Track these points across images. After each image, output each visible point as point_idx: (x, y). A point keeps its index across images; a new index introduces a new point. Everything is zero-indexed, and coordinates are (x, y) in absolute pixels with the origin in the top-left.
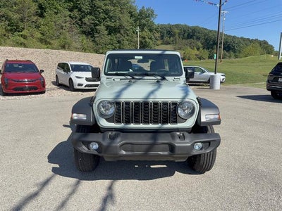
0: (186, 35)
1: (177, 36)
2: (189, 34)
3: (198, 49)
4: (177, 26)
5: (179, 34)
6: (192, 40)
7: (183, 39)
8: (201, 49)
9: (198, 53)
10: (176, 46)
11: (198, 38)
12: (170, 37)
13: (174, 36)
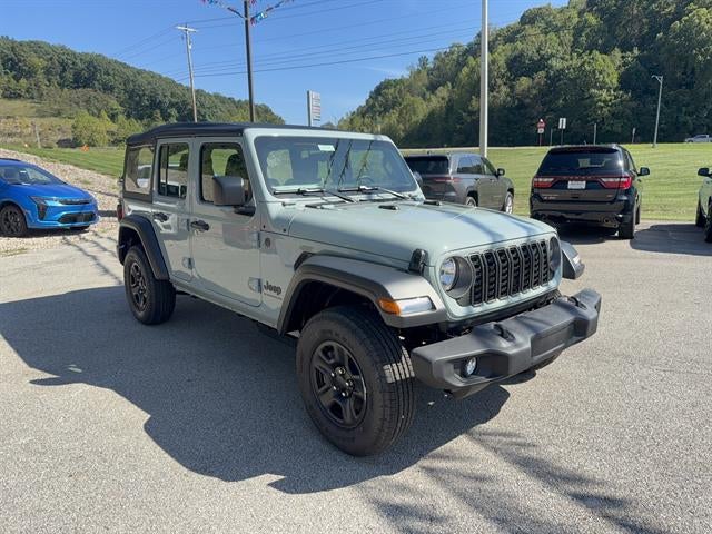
0: (69, 75)
1: (40, 76)
2: (77, 76)
3: (113, 117)
4: (36, 47)
5: (48, 72)
6: (89, 92)
7: (62, 86)
8: (121, 117)
9: (114, 127)
10: (45, 106)
11: (108, 88)
12: (17, 79)
13: (30, 74)
